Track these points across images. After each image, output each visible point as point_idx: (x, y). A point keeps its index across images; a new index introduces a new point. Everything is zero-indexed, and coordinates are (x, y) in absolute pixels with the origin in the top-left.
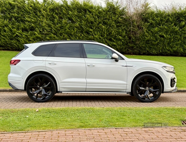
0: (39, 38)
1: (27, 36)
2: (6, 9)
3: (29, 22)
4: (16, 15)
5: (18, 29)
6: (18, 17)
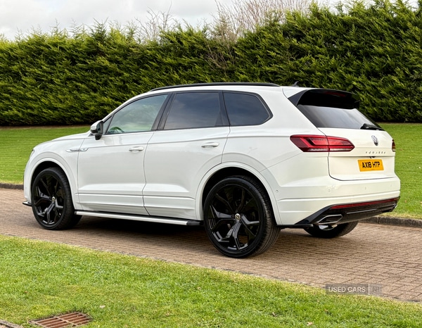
0: (403, 90)
1: (375, 88)
2: (334, 34)
3: (380, 55)
4: (355, 43)
5: (358, 74)
6: (359, 48)
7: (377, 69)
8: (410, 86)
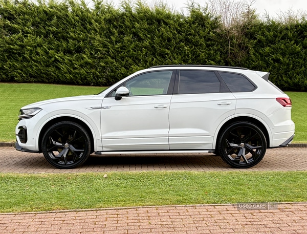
0: (90, 64)
1: (71, 61)
2: (39, 20)
3: (74, 39)
4: (55, 29)
5: (58, 51)
6: (58, 33)
7: (72, 48)
8: (94, 62)
